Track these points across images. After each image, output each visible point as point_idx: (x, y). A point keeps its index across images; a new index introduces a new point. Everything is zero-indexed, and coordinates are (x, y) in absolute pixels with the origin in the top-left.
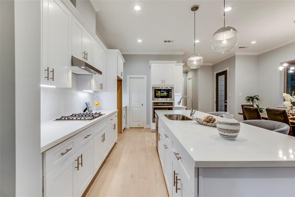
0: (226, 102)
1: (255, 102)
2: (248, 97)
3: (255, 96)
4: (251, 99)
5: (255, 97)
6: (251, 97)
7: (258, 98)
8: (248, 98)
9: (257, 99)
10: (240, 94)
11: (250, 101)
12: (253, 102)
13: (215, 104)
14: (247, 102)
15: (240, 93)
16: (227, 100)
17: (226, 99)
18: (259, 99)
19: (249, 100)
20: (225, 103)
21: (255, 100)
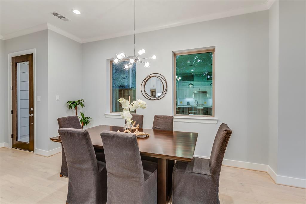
0: (31, 112)
1: (79, 109)
2: (70, 102)
3: (78, 101)
4: (74, 105)
5: (79, 103)
6: (74, 102)
7: (83, 103)
8: (69, 104)
9: (82, 105)
10: (57, 98)
11: (73, 108)
12: (76, 109)
13: (10, 116)
14: (68, 110)
15: (57, 96)
16: (33, 108)
17: (31, 105)
18: (83, 105)
19: (70, 107)
20: (30, 114)
21: (79, 106)
